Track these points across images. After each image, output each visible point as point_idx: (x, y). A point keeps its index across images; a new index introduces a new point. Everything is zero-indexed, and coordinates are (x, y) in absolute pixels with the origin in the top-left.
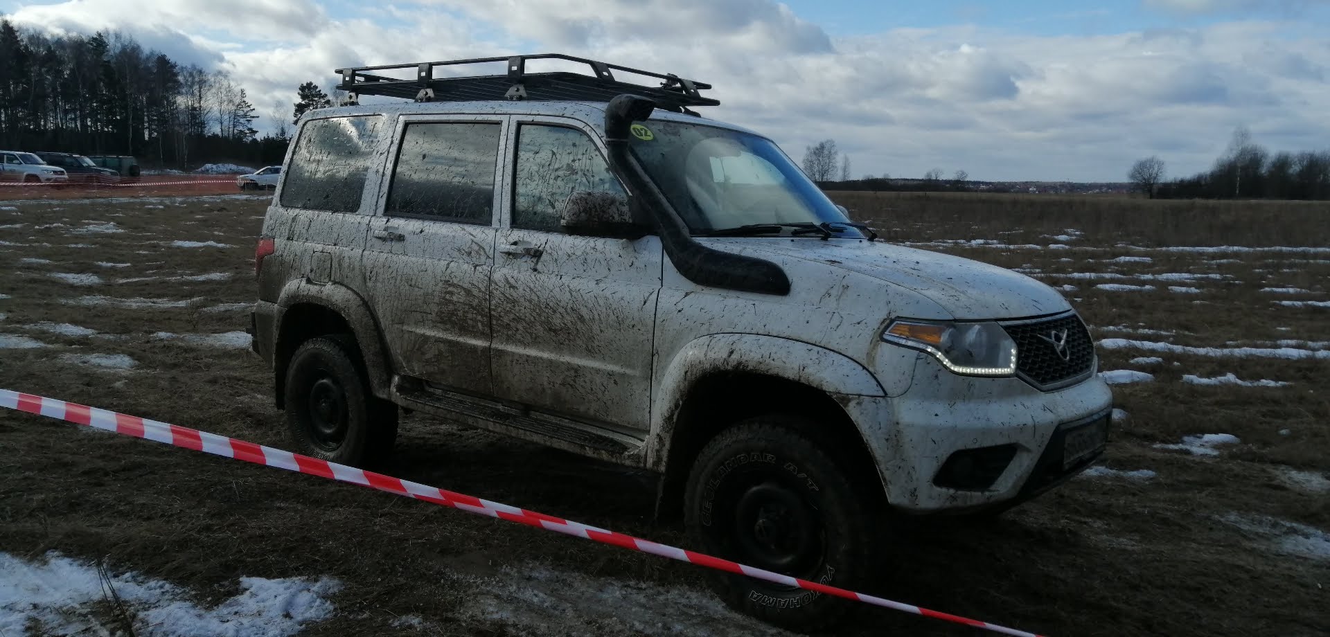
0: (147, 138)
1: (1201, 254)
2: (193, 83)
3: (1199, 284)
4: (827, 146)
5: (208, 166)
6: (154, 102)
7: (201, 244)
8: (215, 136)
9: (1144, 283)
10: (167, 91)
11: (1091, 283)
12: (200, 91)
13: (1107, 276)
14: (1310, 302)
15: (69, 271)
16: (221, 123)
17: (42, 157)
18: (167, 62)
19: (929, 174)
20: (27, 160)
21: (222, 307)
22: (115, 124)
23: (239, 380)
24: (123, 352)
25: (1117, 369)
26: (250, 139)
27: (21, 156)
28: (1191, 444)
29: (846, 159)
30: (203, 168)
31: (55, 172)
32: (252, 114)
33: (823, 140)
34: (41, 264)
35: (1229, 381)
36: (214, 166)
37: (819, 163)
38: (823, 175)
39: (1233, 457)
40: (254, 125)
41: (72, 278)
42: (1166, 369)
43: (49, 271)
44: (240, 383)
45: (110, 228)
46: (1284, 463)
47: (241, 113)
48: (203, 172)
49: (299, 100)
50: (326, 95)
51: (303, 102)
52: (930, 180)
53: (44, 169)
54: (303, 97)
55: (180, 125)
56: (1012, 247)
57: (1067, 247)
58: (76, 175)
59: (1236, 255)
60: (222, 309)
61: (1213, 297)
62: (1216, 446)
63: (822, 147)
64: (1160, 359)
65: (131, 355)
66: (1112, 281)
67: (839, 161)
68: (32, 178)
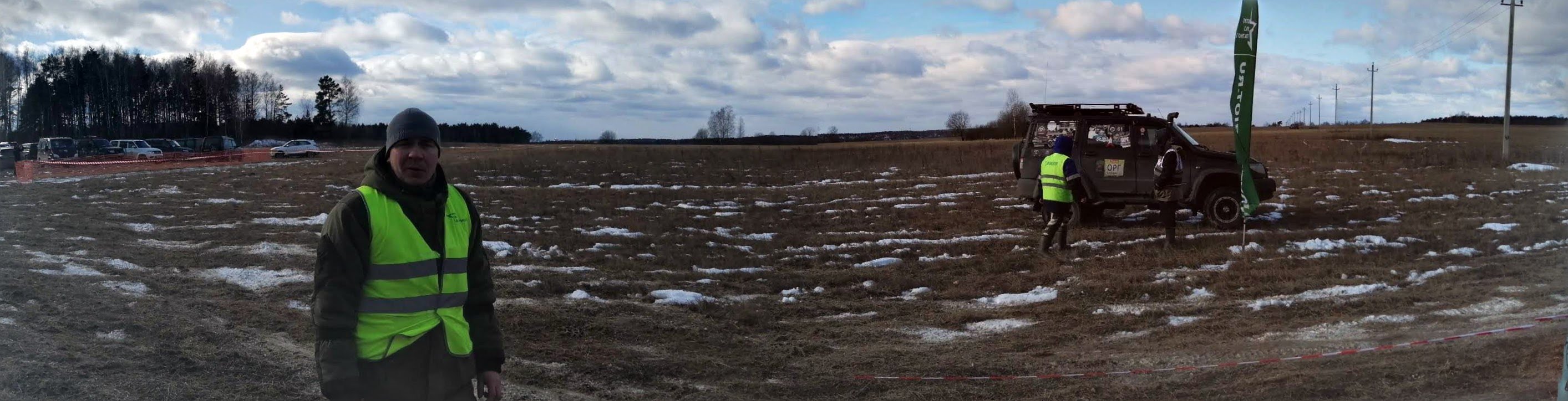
0: (218, 124)
1: (968, 179)
2: (248, 84)
3: (957, 200)
4: (727, 111)
5: (257, 141)
6: (224, 98)
7: (224, 201)
8: (263, 119)
9: (924, 201)
10: (231, 90)
11: (892, 204)
12: (252, 88)
13: (902, 199)
14: (1015, 206)
15: (136, 221)
16: (266, 110)
17: (149, 143)
18: (231, 70)
19: (804, 132)
20: (140, 145)
21: (221, 249)
22: (198, 115)
23: (208, 306)
24: (142, 281)
25: (882, 257)
26: (287, 120)
27: (137, 142)
28: (904, 295)
29: (741, 120)
30: (253, 144)
31: (155, 152)
32: (288, 102)
33: (724, 106)
34: (122, 217)
35: (944, 258)
36: (260, 142)
37: (721, 124)
38: (724, 134)
39: (924, 299)
40: (289, 110)
41: (138, 227)
42: (911, 255)
43: (125, 221)
44: (210, 308)
45: (173, 190)
46: (948, 298)
47: (280, 102)
48: (253, 146)
49: (319, 90)
50: (338, 85)
51: (322, 91)
52: (805, 136)
53: (149, 151)
54: (322, 87)
55: (238, 114)
56: (848, 183)
57: (886, 181)
58: (168, 153)
59: (989, 179)
60: (221, 250)
61: (961, 208)
62: (917, 295)
63: (723, 110)
64: (908, 249)
65: (146, 283)
66: (905, 202)
67: (736, 123)
68: (142, 157)
